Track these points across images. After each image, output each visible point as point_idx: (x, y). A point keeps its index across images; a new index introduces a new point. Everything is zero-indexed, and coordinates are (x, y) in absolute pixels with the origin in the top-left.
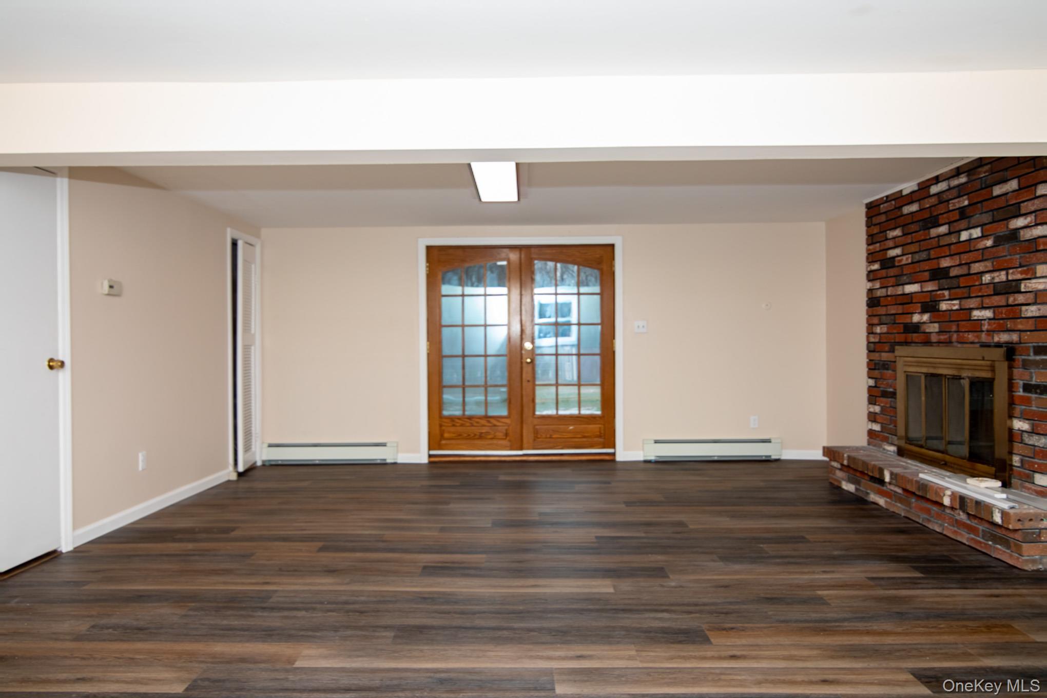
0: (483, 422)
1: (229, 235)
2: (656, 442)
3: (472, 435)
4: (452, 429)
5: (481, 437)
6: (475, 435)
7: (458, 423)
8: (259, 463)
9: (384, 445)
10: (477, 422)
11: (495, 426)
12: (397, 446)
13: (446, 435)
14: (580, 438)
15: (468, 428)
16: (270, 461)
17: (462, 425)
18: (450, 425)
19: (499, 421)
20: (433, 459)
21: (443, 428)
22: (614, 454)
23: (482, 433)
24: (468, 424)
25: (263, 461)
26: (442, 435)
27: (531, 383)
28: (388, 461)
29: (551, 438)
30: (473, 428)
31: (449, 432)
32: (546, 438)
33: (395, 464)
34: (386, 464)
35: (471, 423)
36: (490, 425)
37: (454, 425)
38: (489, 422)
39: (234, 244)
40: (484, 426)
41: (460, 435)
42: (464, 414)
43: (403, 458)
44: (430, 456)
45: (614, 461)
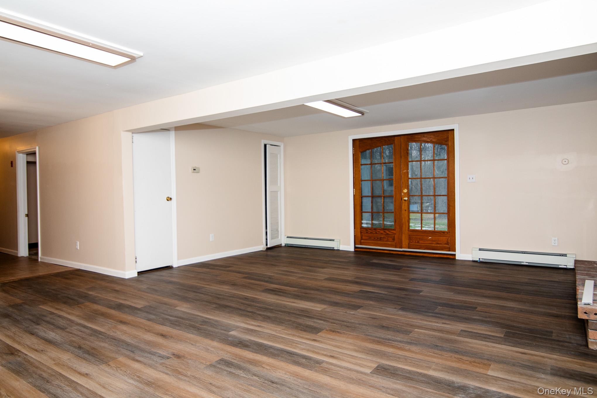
0: (382, 232)
1: (263, 142)
2: (480, 250)
3: (376, 238)
4: (366, 234)
5: (381, 239)
6: (378, 238)
7: (369, 231)
8: (283, 245)
9: (333, 240)
10: (379, 232)
11: (388, 234)
12: (340, 241)
13: (364, 237)
14: (435, 244)
15: (375, 234)
16: (287, 244)
17: (371, 233)
18: (366, 232)
19: (390, 232)
20: (356, 249)
21: (362, 234)
22: (455, 255)
23: (381, 238)
24: (374, 233)
25: (286, 244)
26: (362, 237)
27: (407, 212)
28: (335, 249)
29: (418, 242)
30: (376, 235)
31: (365, 236)
32: (416, 243)
33: (338, 250)
34: (334, 250)
35: (376, 232)
36: (385, 233)
37: (367, 233)
38: (385, 232)
39: (265, 146)
40: (382, 234)
41: (370, 238)
42: (372, 227)
43: (342, 248)
44: (355, 248)
45: (455, 259)
